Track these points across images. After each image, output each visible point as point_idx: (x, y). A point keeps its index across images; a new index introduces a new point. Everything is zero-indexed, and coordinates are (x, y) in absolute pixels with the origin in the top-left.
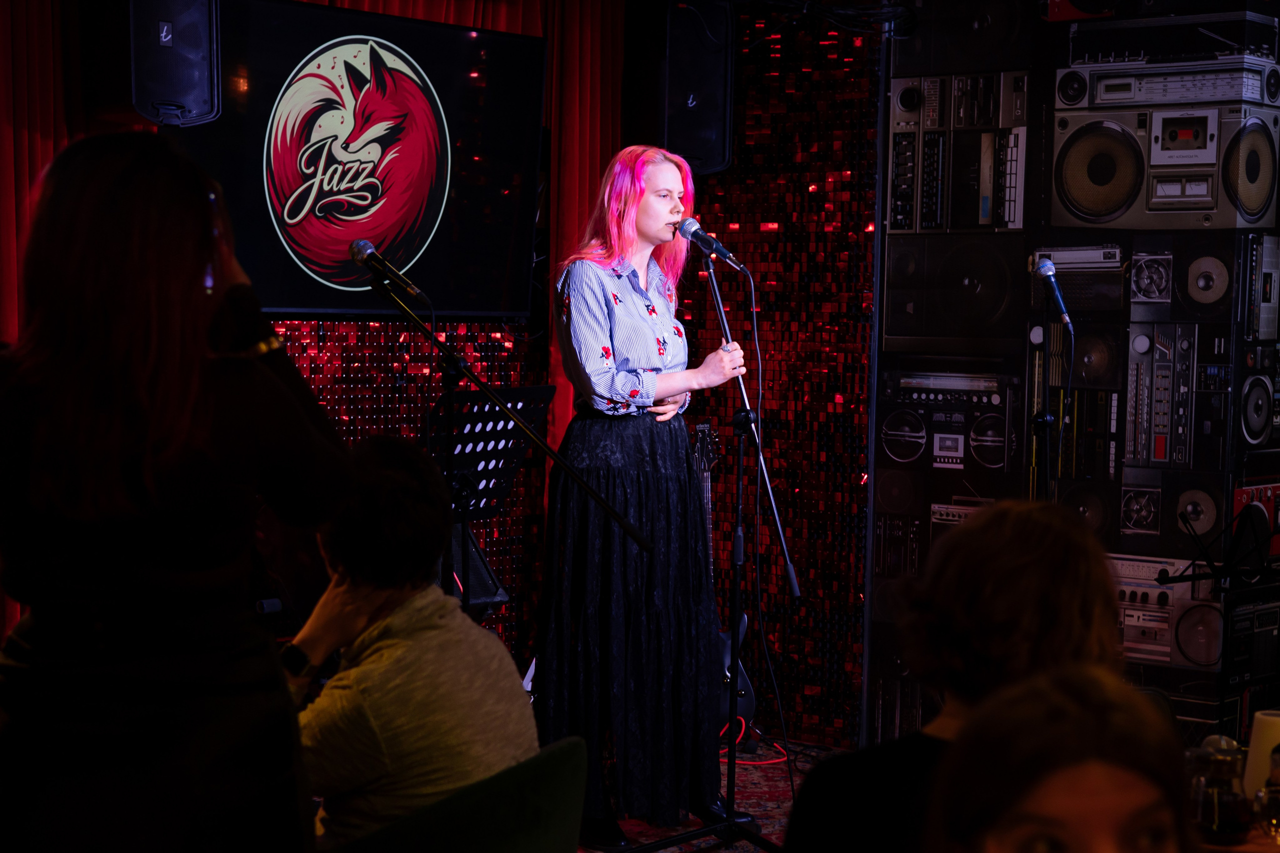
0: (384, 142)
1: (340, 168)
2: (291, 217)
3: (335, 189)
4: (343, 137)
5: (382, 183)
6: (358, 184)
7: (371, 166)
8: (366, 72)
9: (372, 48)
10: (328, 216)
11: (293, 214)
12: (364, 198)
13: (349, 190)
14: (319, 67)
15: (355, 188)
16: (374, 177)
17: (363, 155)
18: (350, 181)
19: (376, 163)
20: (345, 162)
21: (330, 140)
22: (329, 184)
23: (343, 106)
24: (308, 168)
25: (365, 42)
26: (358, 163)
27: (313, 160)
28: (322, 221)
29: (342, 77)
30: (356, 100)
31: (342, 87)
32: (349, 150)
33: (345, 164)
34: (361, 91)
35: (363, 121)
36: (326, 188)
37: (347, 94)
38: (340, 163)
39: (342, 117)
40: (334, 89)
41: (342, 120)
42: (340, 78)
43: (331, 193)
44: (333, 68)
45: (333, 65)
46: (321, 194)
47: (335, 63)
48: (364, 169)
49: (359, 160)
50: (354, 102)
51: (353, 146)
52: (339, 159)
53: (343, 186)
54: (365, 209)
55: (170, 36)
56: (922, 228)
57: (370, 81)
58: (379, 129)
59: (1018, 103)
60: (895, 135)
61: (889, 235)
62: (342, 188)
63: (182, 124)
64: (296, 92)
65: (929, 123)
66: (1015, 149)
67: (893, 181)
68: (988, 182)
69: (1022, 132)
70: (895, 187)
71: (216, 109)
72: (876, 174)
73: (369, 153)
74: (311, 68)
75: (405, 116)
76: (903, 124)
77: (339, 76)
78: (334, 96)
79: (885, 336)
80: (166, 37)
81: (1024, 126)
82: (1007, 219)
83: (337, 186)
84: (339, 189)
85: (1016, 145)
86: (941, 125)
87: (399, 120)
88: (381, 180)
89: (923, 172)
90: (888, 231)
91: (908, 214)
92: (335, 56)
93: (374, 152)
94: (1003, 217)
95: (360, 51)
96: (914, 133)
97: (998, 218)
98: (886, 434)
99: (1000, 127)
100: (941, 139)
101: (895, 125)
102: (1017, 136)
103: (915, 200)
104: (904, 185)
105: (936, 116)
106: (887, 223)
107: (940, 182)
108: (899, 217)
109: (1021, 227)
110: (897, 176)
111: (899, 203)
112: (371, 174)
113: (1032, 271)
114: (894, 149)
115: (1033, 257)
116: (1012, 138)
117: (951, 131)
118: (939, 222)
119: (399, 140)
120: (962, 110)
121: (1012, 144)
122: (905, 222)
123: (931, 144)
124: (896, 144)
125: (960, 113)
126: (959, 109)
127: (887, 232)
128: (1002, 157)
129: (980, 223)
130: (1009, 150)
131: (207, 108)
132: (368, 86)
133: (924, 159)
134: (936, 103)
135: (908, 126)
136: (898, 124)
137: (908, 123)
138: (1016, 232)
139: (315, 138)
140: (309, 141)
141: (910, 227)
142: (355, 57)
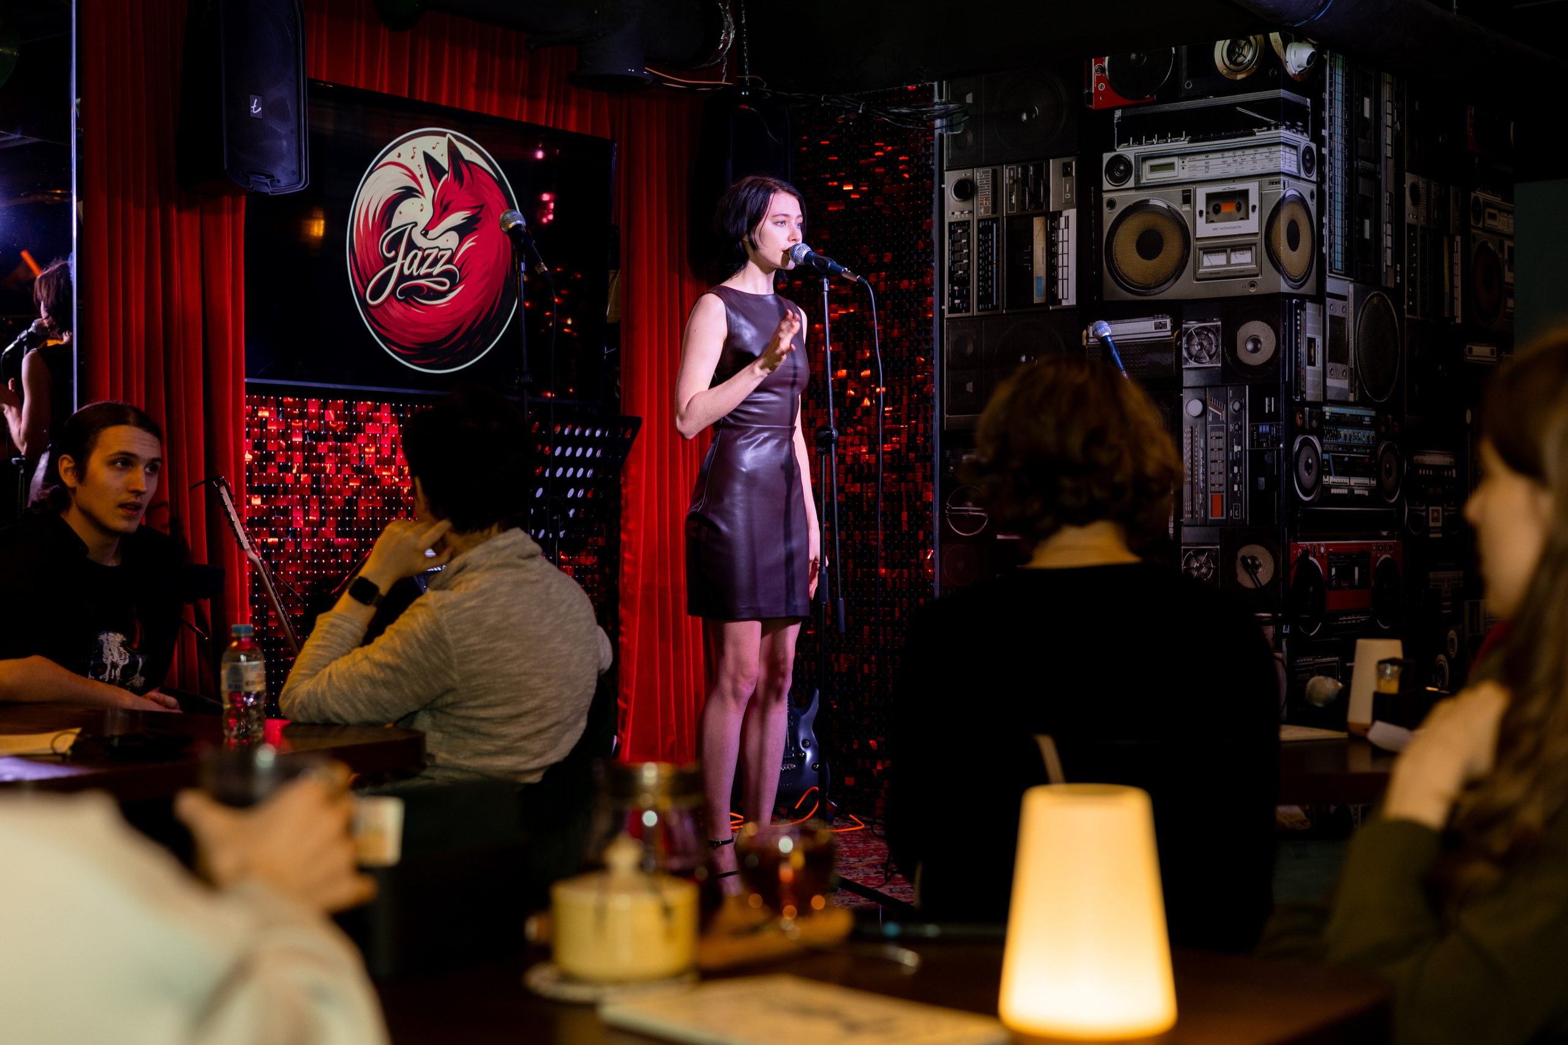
0: (462, 231)
1: (420, 254)
2: (373, 298)
3: (415, 274)
4: (422, 224)
5: (460, 270)
6: (437, 270)
7: (449, 253)
8: (445, 163)
9: (449, 139)
10: (408, 299)
11: (374, 296)
12: (444, 284)
13: (428, 275)
14: (399, 156)
15: (434, 274)
16: (453, 265)
17: (441, 243)
18: (429, 267)
19: (454, 251)
20: (424, 248)
21: (410, 226)
22: (409, 268)
23: (423, 194)
24: (389, 251)
25: (444, 134)
26: (437, 250)
27: (394, 245)
28: (403, 303)
29: (421, 166)
30: (435, 190)
31: (422, 176)
32: (428, 237)
33: (424, 250)
34: (439, 181)
35: (442, 210)
36: (406, 272)
37: (426, 183)
38: (420, 249)
39: (422, 205)
40: (414, 177)
41: (422, 208)
42: (419, 167)
43: (411, 277)
44: (413, 157)
45: (413, 155)
46: (402, 278)
47: (414, 153)
48: (442, 256)
49: (438, 247)
50: (433, 191)
51: (432, 233)
52: (419, 245)
53: (423, 271)
54: (443, 295)
55: (260, 109)
56: (979, 310)
57: (448, 172)
58: (457, 218)
59: (1068, 187)
60: (950, 224)
61: (947, 319)
62: (421, 273)
63: (271, 192)
64: (377, 179)
65: (982, 211)
66: (1066, 231)
67: (950, 268)
68: (1042, 263)
69: (1072, 213)
70: (951, 273)
71: (304, 180)
72: (933, 261)
73: (447, 241)
74: (392, 157)
75: (482, 206)
76: (957, 213)
77: (419, 166)
78: (414, 185)
79: (946, 416)
80: (256, 109)
81: (1074, 208)
82: (1060, 297)
83: (417, 271)
84: (419, 273)
85: (1067, 227)
86: (994, 212)
87: (478, 210)
88: (459, 267)
89: (979, 258)
90: (947, 315)
91: (965, 298)
92: (414, 146)
93: (453, 240)
94: (1057, 295)
95: (438, 143)
96: (969, 222)
97: (1052, 296)
98: (950, 510)
99: (1051, 211)
100: (995, 225)
101: (950, 215)
102: (1067, 218)
103: (971, 284)
104: (961, 270)
105: (989, 204)
106: (945, 307)
107: (995, 266)
108: (957, 301)
109: (1075, 304)
110: (953, 262)
111: (956, 288)
112: (449, 261)
113: (1087, 345)
114: (950, 237)
115: (1087, 331)
116: (1062, 220)
117: (1003, 217)
118: (995, 304)
119: (476, 229)
120: (1013, 196)
121: (1062, 225)
122: (963, 305)
123: (985, 230)
124: (951, 233)
125: (1012, 200)
126: (1011, 196)
127: (946, 317)
128: (1053, 238)
129: (1034, 302)
130: (1061, 231)
131: (295, 178)
132: (445, 177)
133: (979, 246)
134: (989, 192)
135: (963, 215)
136: (953, 213)
137: (962, 212)
138: (1069, 309)
139: (394, 224)
140: (390, 226)
141: (968, 310)
142: (434, 148)
